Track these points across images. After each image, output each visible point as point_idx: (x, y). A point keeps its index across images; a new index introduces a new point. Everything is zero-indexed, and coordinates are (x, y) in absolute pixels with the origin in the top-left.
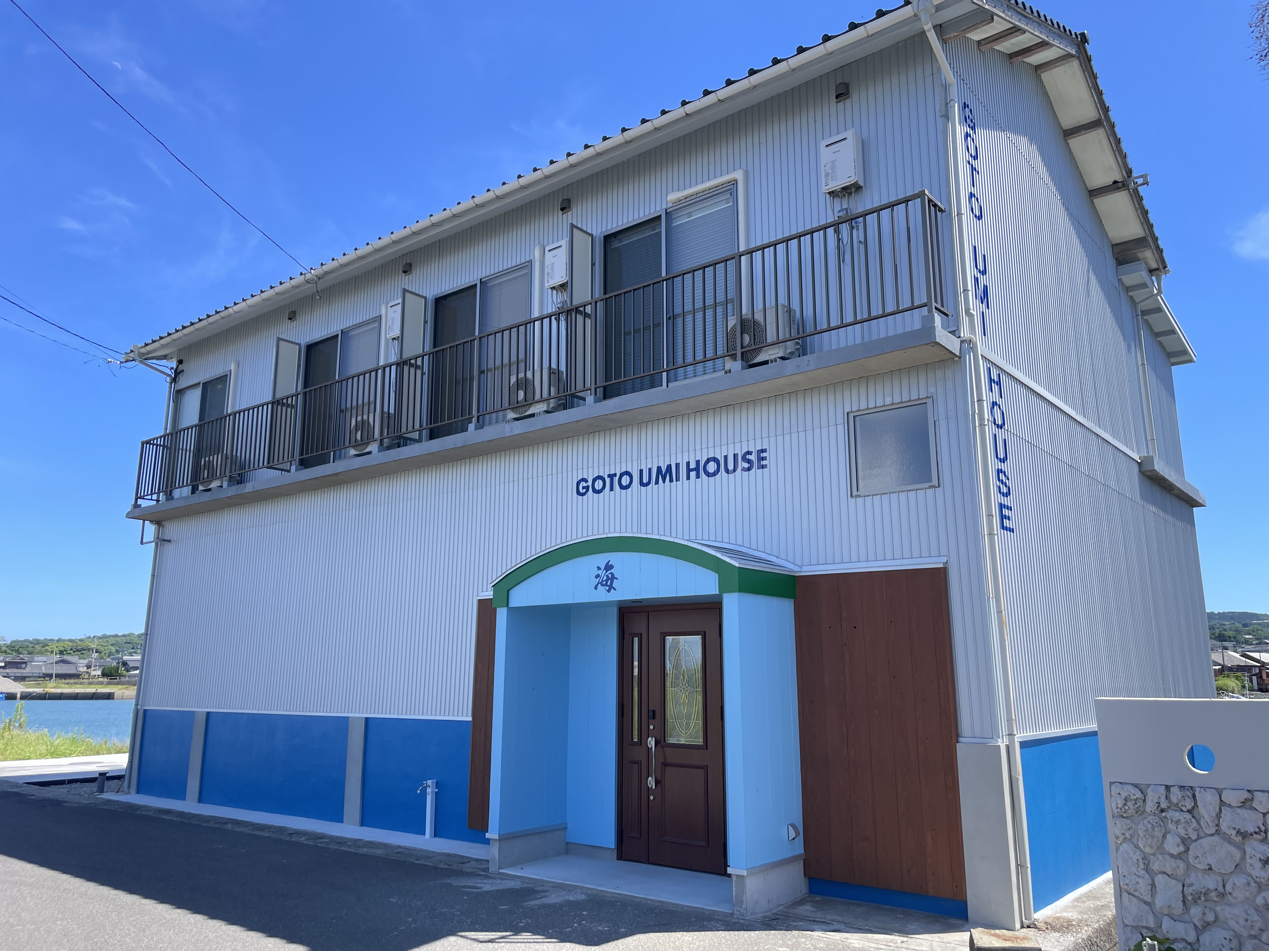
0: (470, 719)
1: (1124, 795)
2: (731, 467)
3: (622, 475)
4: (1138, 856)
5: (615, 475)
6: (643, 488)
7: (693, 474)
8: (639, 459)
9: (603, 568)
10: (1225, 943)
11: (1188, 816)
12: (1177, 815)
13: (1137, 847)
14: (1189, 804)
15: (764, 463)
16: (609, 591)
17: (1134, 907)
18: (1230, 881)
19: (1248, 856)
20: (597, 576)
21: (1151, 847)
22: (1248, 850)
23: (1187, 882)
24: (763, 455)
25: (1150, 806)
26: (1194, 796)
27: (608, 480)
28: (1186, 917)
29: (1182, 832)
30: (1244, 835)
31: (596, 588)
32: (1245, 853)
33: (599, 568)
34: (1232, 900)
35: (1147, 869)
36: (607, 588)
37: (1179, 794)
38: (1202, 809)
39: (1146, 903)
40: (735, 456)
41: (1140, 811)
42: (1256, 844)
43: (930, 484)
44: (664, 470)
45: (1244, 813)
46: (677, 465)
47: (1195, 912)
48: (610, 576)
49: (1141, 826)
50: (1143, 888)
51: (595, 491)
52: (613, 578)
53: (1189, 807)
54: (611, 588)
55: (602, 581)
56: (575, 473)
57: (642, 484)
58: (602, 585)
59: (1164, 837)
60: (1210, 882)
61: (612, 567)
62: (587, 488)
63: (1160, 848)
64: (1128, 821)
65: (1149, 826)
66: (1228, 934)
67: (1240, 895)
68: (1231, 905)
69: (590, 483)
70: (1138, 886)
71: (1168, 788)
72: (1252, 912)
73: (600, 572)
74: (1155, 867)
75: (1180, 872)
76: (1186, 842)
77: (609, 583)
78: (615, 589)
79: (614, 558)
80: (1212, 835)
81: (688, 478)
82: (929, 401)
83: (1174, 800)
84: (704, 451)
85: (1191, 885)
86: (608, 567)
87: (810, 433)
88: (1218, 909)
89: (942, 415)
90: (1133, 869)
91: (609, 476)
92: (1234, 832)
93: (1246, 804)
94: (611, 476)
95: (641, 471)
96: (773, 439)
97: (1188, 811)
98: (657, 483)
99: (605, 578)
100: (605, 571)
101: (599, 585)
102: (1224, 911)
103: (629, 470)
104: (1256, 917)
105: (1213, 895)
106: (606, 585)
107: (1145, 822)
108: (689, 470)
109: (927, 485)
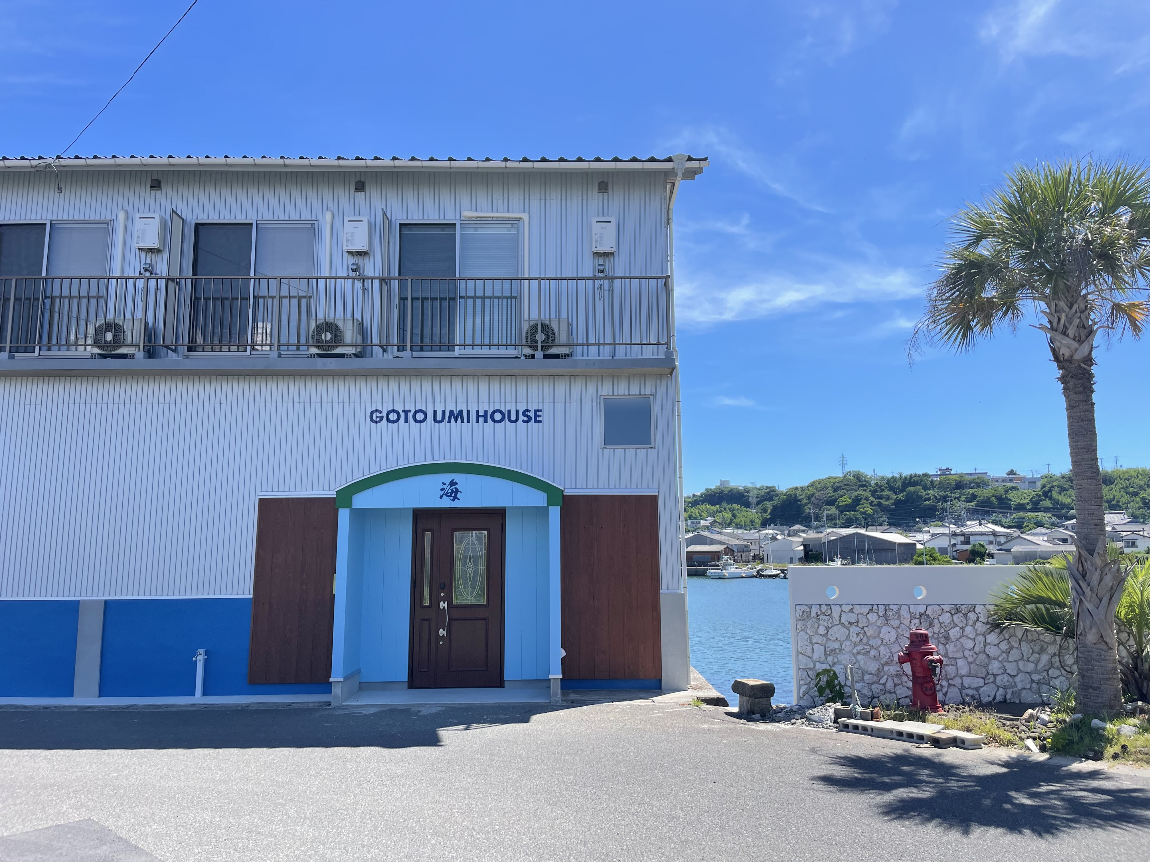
0: (251, 596)
1: (802, 610)
2: (513, 418)
3: (416, 412)
4: (807, 637)
5: (410, 411)
6: (437, 425)
7: (481, 420)
8: (433, 402)
9: (447, 484)
10: (841, 670)
11: (828, 617)
12: (824, 617)
13: (806, 633)
14: (829, 612)
15: (539, 419)
16: (453, 500)
17: (804, 660)
18: (844, 644)
19: (851, 633)
20: (442, 489)
21: (813, 632)
22: (851, 630)
23: (827, 646)
24: (539, 413)
25: (813, 614)
26: (831, 608)
27: (402, 415)
28: (826, 662)
29: (826, 624)
30: (851, 623)
31: (441, 497)
32: (849, 631)
33: (444, 484)
34: (844, 652)
35: (811, 642)
36: (452, 498)
37: (826, 608)
38: (834, 614)
39: (809, 657)
40: (517, 412)
41: (809, 617)
42: (854, 627)
43: (650, 446)
44: (456, 413)
45: (850, 614)
46: (468, 411)
47: (830, 659)
48: (454, 490)
49: (809, 623)
50: (809, 652)
51: (388, 420)
52: (457, 491)
53: (829, 613)
54: (455, 498)
55: (447, 493)
56: (368, 404)
57: (435, 420)
58: (447, 496)
59: (818, 627)
60: (836, 645)
61: (456, 484)
62: (382, 418)
63: (816, 633)
64: (803, 622)
65: (813, 623)
66: (842, 667)
67: (847, 649)
68: (844, 654)
69: (384, 414)
70: (807, 650)
71: (820, 605)
72: (851, 656)
73: (445, 487)
74: (814, 641)
75: (824, 642)
76: (828, 629)
77: (454, 494)
78: (459, 499)
79: (457, 477)
80: (838, 625)
81: (477, 421)
82: (651, 397)
83: (823, 610)
84: (492, 404)
85: (828, 647)
86: (453, 483)
87: (573, 404)
88: (839, 656)
89: (659, 407)
90: (805, 643)
91: (403, 411)
92: (847, 623)
93: (851, 611)
94: (406, 412)
95: (435, 412)
96: (546, 404)
97: (829, 615)
98: (449, 421)
99: (450, 491)
100: (449, 486)
101: (444, 496)
102: (841, 657)
103: (424, 409)
104: (853, 658)
105: (837, 651)
106: (451, 496)
107: (811, 621)
108: (478, 416)
109: (648, 446)
